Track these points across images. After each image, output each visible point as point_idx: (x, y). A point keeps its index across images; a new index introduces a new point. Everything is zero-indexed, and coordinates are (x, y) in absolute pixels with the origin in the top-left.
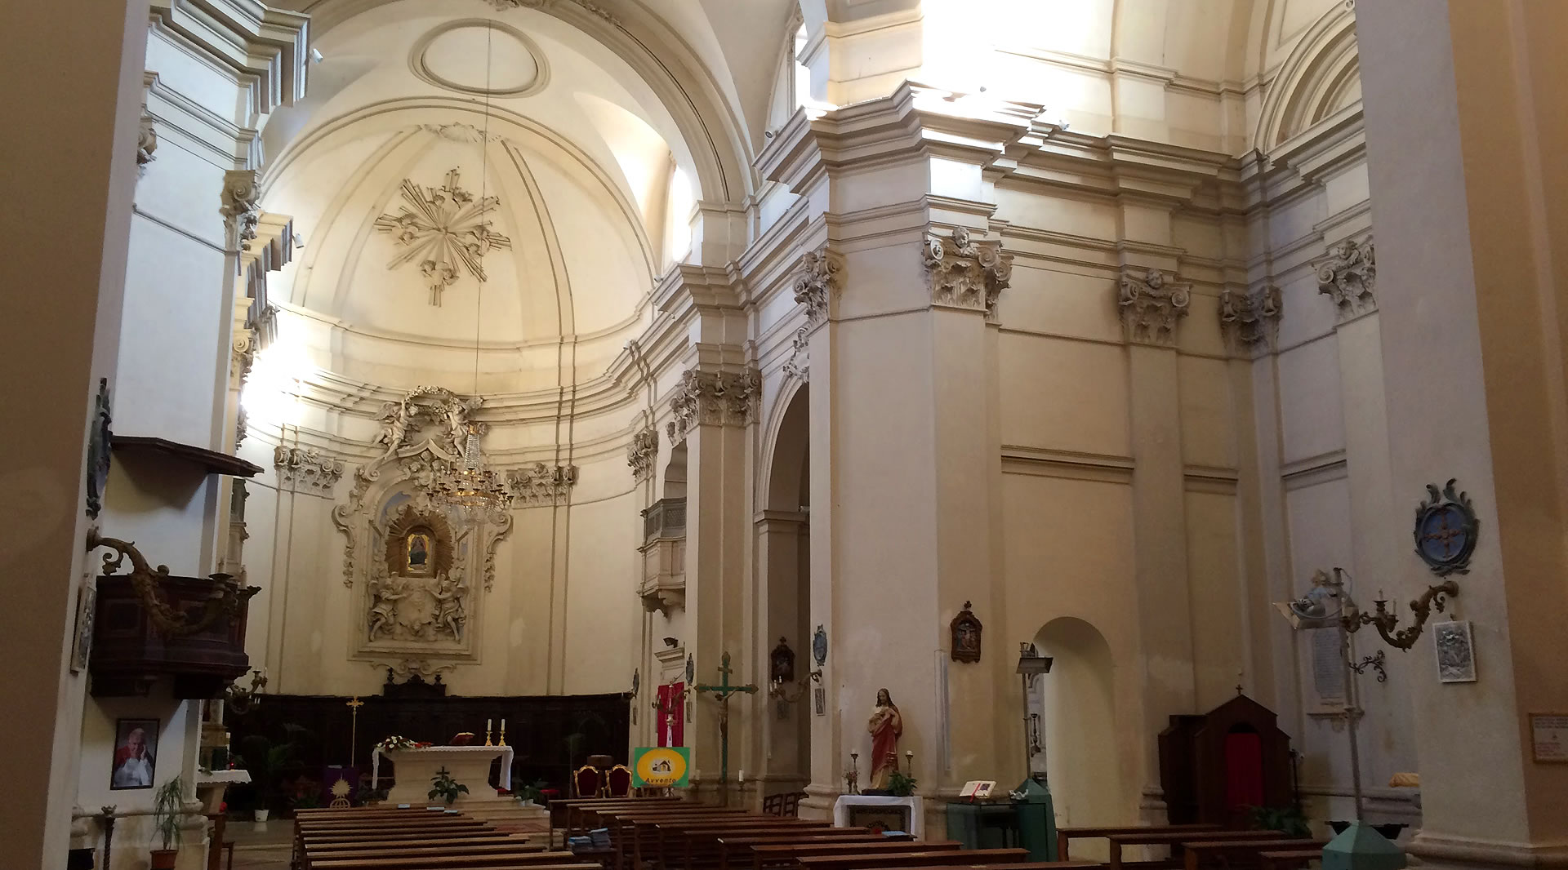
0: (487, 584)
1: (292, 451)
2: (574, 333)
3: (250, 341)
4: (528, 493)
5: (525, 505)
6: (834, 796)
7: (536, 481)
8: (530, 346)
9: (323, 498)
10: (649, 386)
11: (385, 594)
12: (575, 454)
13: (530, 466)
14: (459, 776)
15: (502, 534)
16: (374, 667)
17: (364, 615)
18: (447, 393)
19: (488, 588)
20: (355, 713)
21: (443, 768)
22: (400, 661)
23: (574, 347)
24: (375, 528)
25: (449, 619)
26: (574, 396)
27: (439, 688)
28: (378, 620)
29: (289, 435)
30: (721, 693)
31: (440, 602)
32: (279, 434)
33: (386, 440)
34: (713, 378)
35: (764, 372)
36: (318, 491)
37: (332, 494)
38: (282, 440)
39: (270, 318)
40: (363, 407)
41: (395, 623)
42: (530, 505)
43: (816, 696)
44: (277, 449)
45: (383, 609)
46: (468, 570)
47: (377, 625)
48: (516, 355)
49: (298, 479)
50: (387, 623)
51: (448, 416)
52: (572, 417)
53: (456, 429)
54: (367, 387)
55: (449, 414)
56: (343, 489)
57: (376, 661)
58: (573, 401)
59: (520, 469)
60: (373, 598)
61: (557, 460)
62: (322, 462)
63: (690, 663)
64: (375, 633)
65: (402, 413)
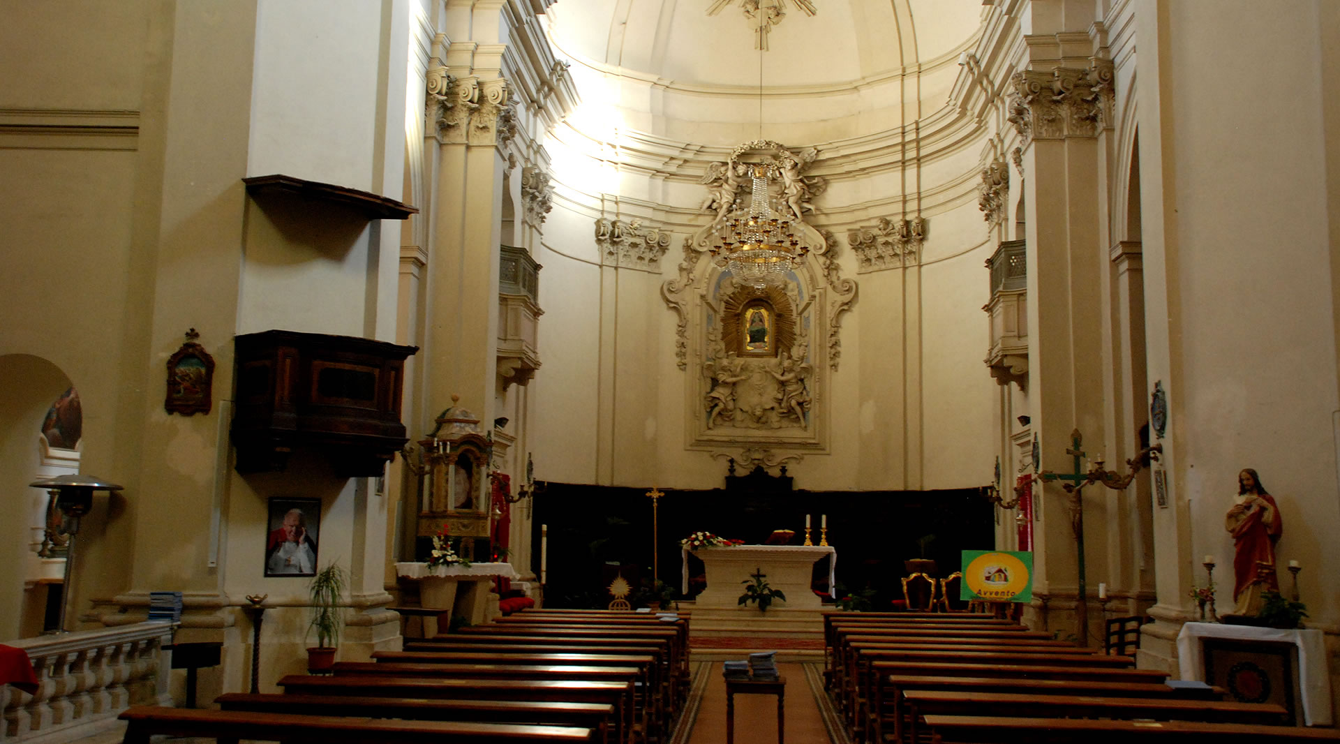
0: (832, 363)
1: (614, 224)
2: (917, 61)
3: (504, 91)
4: (873, 254)
5: (870, 269)
6: (1180, 621)
7: (881, 240)
8: (868, 83)
9: (649, 272)
10: (997, 109)
11: (722, 377)
12: (925, 203)
13: (874, 223)
14: (774, 581)
15: (847, 304)
16: (714, 457)
17: (700, 400)
18: (776, 146)
19: (834, 366)
20: (655, 505)
21: (758, 570)
22: (741, 451)
23: (919, 77)
24: (708, 304)
25: (793, 403)
26: (918, 133)
27: (786, 481)
28: (716, 405)
29: (609, 206)
30: (1072, 482)
31: (783, 384)
32: (598, 205)
33: (715, 206)
34: (1050, 78)
35: (1118, 61)
36: (644, 265)
37: (659, 267)
38: (602, 212)
39: (562, 75)
40: (689, 171)
41: (735, 408)
42: (876, 268)
43: (1157, 481)
44: (598, 223)
45: (720, 393)
46: (812, 347)
47: (716, 411)
48: (855, 96)
49: (621, 253)
50: (725, 409)
51: (781, 174)
52: (919, 160)
53: (790, 186)
54: (689, 147)
55: (782, 170)
56: (671, 263)
57: (717, 450)
58: (918, 141)
59: (862, 227)
60: (709, 381)
61: (904, 213)
62: (646, 233)
63: (1035, 445)
64: (714, 420)
65: (730, 174)
